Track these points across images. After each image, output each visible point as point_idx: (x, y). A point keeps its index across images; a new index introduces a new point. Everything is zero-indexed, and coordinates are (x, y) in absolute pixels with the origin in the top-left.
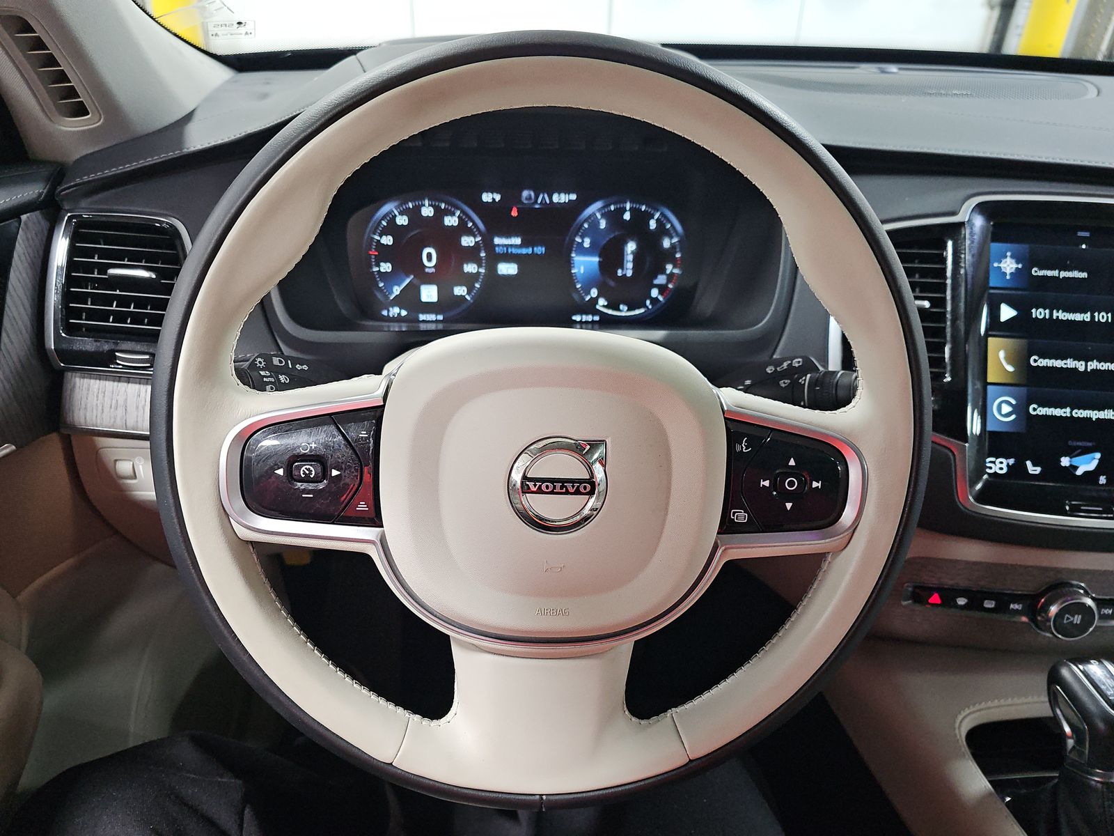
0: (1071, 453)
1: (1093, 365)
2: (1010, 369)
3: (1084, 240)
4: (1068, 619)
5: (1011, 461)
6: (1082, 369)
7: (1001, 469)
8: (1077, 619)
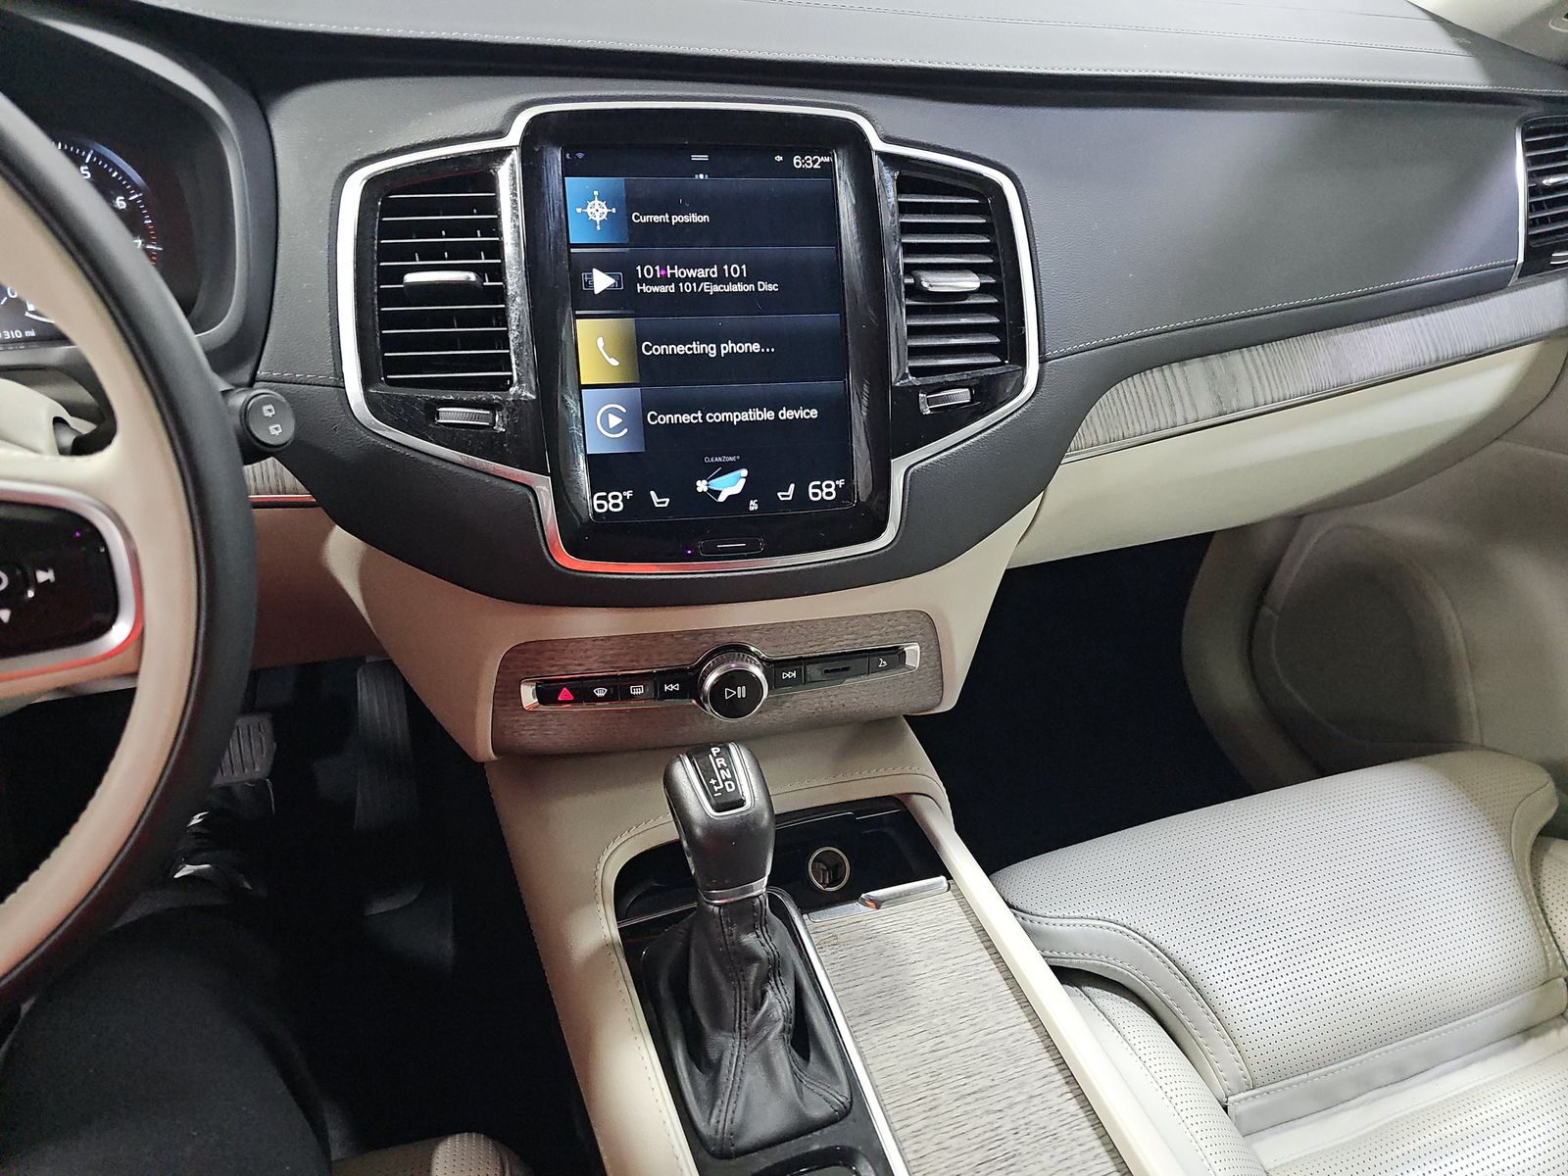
0: (708, 473)
1: (728, 348)
2: (614, 362)
3: (700, 167)
4: (729, 693)
5: (628, 494)
6: (713, 354)
7: (616, 505)
8: (741, 692)
